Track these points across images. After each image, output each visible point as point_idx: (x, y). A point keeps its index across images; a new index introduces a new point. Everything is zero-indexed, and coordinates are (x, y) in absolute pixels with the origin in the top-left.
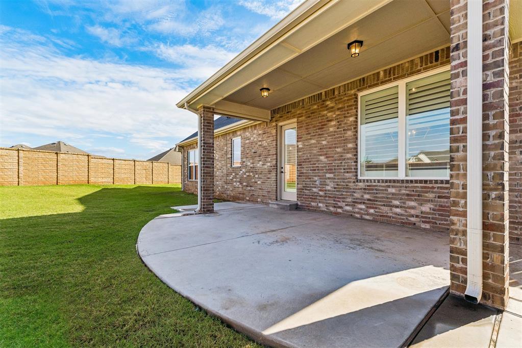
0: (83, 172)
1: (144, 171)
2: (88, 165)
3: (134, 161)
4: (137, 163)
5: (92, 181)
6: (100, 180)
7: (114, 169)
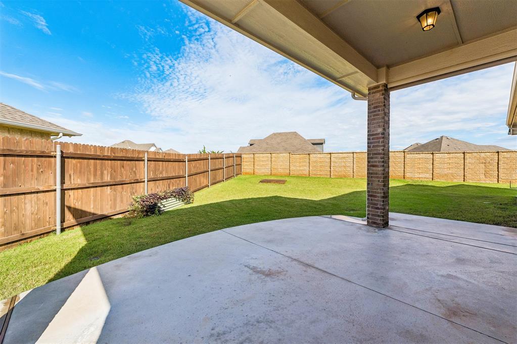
0: (399, 168)
1: (483, 165)
2: (404, 161)
3: (464, 153)
4: (467, 156)
5: (407, 176)
6: (417, 175)
7: (433, 164)
